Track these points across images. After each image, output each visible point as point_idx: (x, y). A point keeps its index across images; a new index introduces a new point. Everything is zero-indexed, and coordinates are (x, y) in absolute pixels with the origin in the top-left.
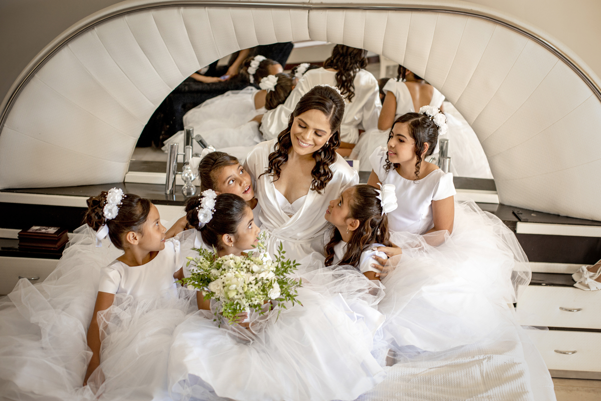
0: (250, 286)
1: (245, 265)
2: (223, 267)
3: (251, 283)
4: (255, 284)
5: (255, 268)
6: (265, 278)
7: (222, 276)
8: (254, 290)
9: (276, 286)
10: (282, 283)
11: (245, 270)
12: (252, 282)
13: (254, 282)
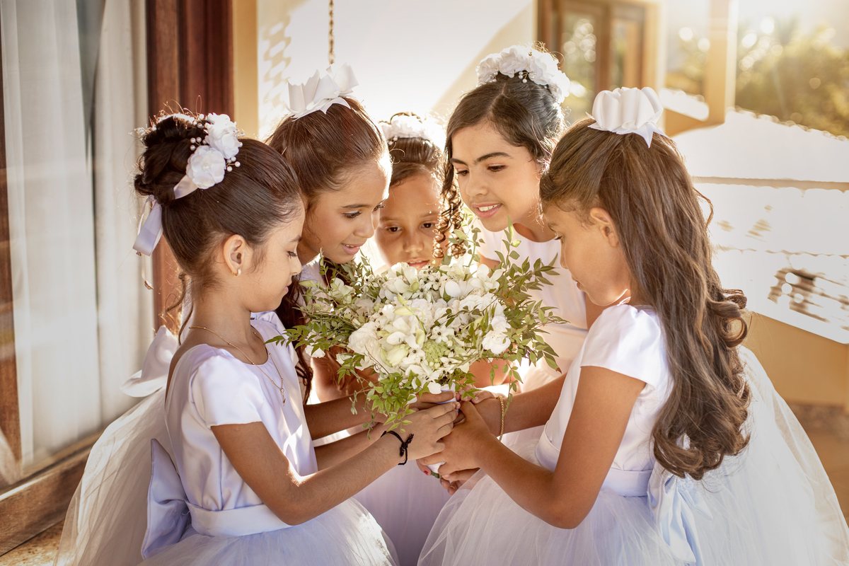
0: (436, 329)
1: (428, 286)
2: (382, 295)
3: (437, 324)
4: (447, 326)
5: (451, 288)
6: (471, 309)
7: (376, 316)
8: (445, 339)
9: (500, 323)
10: (513, 316)
11: (429, 296)
12: (440, 321)
13: (445, 320)
